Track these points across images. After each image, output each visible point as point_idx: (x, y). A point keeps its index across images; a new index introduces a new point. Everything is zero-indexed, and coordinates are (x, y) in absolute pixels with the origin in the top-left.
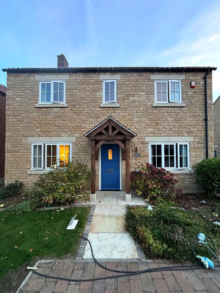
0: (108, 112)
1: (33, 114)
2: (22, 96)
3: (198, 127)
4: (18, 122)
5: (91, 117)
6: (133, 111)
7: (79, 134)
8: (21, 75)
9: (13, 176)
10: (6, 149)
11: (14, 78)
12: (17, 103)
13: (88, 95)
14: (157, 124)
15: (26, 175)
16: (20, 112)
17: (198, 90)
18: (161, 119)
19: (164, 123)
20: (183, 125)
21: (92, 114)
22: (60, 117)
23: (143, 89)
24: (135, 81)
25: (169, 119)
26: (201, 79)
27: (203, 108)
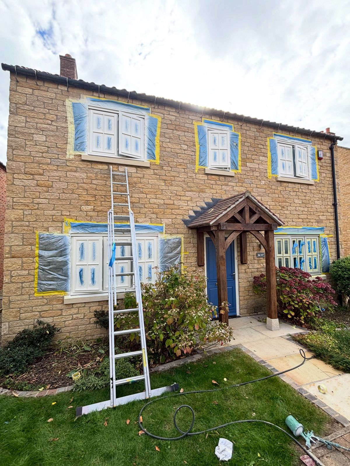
0: (216, 184)
1: (77, 174)
2: (48, 133)
3: (327, 214)
4: (39, 189)
5: (189, 189)
6: (252, 185)
7: (170, 220)
8: (49, 88)
9: (26, 312)
10: (7, 249)
11: (31, 91)
12: (36, 145)
13: (185, 150)
14: (283, 207)
15: (60, 306)
16: (45, 167)
17: (325, 164)
18: (287, 201)
19: (290, 206)
20: (311, 210)
21: (192, 185)
23: (264, 152)
24: (254, 138)
25: (296, 201)
26: (327, 149)
27: (331, 189)
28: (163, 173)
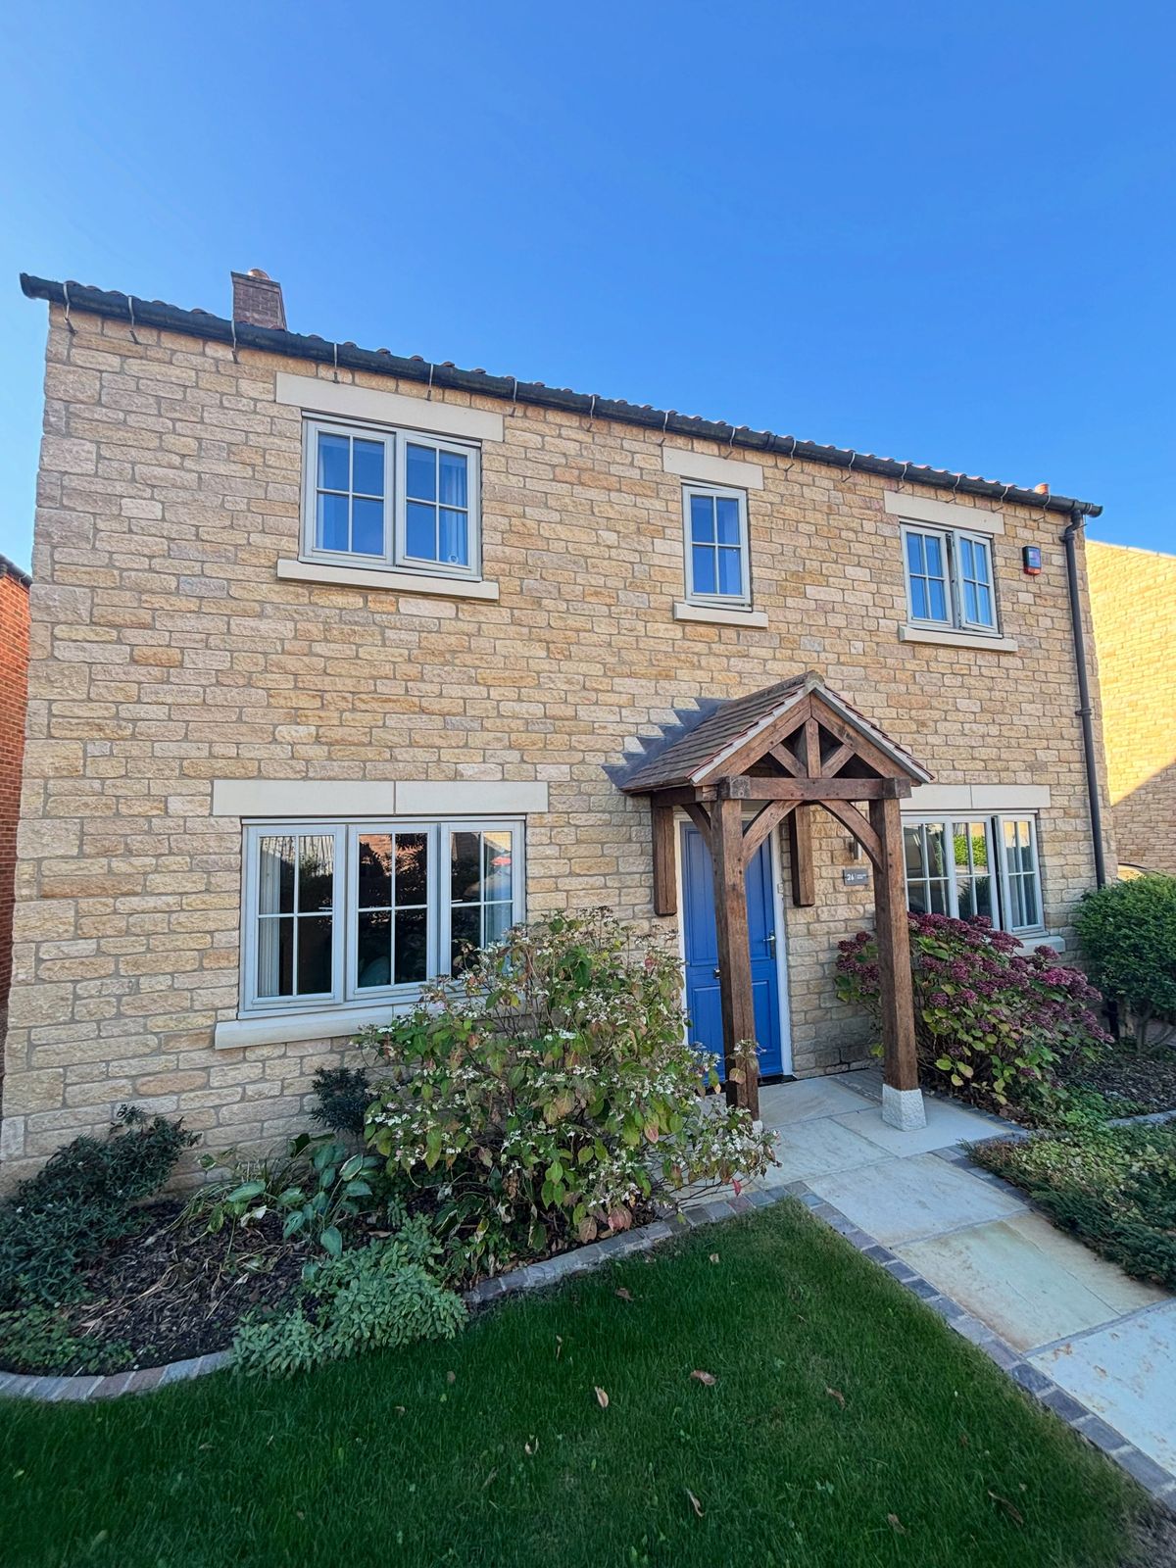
0: (711, 653)
1: (264, 626)
2: (172, 494)
3: (1059, 744)
4: (138, 673)
5: (626, 669)
6: (823, 655)
7: (566, 768)
8: (174, 352)
9: (85, 1079)
11: (116, 361)
12: (131, 531)
13: (609, 547)
14: (924, 724)
15: (201, 1057)
16: (158, 601)
17: (1049, 589)
18: (935, 703)
19: (946, 720)
20: (1012, 734)
21: (634, 656)
22: (448, 656)
23: (860, 552)
24: (825, 509)
25: (963, 704)
26: (1054, 544)
27: (1069, 667)
28: (541, 618)
